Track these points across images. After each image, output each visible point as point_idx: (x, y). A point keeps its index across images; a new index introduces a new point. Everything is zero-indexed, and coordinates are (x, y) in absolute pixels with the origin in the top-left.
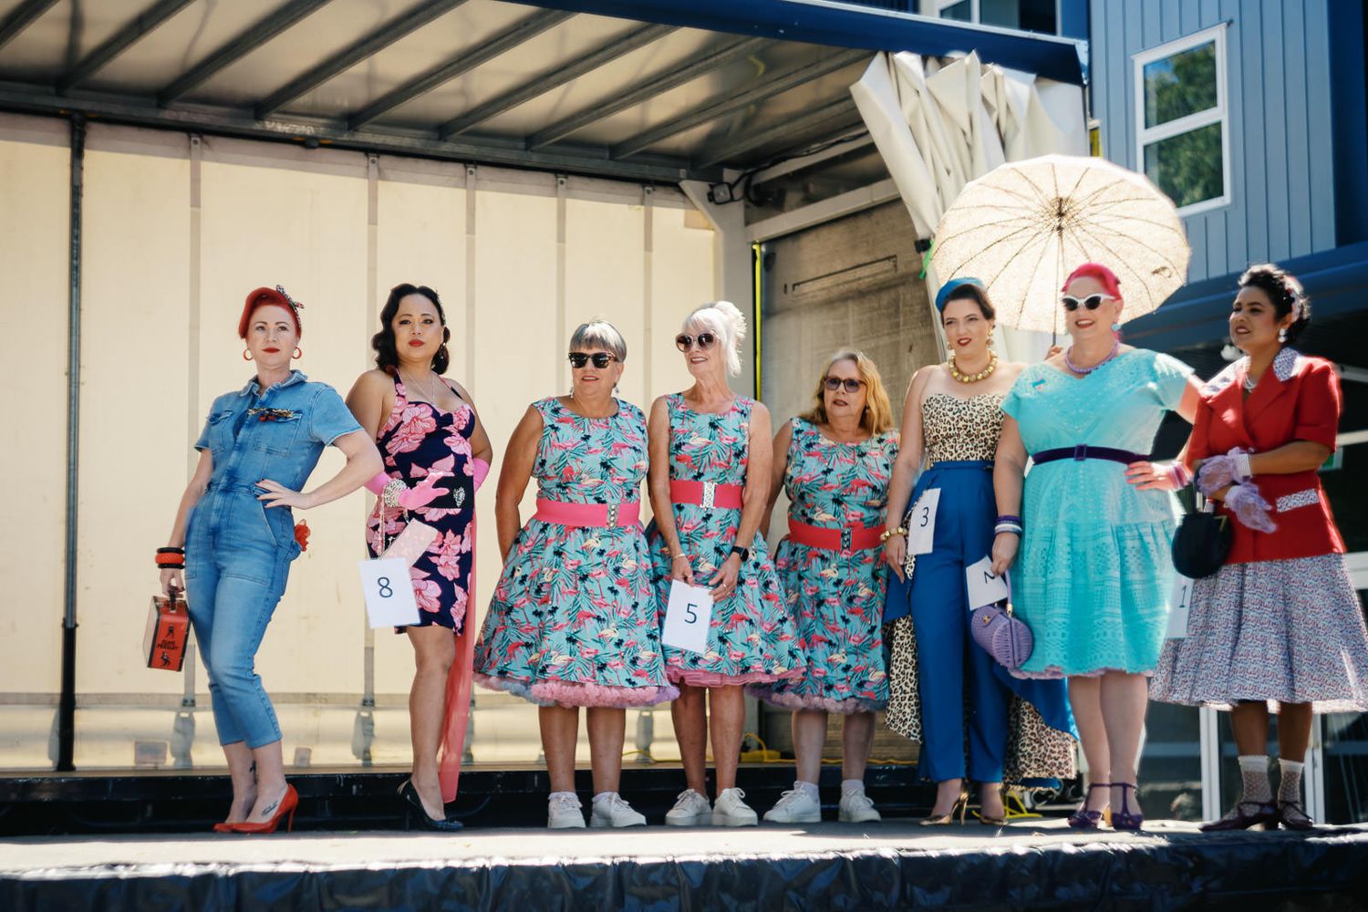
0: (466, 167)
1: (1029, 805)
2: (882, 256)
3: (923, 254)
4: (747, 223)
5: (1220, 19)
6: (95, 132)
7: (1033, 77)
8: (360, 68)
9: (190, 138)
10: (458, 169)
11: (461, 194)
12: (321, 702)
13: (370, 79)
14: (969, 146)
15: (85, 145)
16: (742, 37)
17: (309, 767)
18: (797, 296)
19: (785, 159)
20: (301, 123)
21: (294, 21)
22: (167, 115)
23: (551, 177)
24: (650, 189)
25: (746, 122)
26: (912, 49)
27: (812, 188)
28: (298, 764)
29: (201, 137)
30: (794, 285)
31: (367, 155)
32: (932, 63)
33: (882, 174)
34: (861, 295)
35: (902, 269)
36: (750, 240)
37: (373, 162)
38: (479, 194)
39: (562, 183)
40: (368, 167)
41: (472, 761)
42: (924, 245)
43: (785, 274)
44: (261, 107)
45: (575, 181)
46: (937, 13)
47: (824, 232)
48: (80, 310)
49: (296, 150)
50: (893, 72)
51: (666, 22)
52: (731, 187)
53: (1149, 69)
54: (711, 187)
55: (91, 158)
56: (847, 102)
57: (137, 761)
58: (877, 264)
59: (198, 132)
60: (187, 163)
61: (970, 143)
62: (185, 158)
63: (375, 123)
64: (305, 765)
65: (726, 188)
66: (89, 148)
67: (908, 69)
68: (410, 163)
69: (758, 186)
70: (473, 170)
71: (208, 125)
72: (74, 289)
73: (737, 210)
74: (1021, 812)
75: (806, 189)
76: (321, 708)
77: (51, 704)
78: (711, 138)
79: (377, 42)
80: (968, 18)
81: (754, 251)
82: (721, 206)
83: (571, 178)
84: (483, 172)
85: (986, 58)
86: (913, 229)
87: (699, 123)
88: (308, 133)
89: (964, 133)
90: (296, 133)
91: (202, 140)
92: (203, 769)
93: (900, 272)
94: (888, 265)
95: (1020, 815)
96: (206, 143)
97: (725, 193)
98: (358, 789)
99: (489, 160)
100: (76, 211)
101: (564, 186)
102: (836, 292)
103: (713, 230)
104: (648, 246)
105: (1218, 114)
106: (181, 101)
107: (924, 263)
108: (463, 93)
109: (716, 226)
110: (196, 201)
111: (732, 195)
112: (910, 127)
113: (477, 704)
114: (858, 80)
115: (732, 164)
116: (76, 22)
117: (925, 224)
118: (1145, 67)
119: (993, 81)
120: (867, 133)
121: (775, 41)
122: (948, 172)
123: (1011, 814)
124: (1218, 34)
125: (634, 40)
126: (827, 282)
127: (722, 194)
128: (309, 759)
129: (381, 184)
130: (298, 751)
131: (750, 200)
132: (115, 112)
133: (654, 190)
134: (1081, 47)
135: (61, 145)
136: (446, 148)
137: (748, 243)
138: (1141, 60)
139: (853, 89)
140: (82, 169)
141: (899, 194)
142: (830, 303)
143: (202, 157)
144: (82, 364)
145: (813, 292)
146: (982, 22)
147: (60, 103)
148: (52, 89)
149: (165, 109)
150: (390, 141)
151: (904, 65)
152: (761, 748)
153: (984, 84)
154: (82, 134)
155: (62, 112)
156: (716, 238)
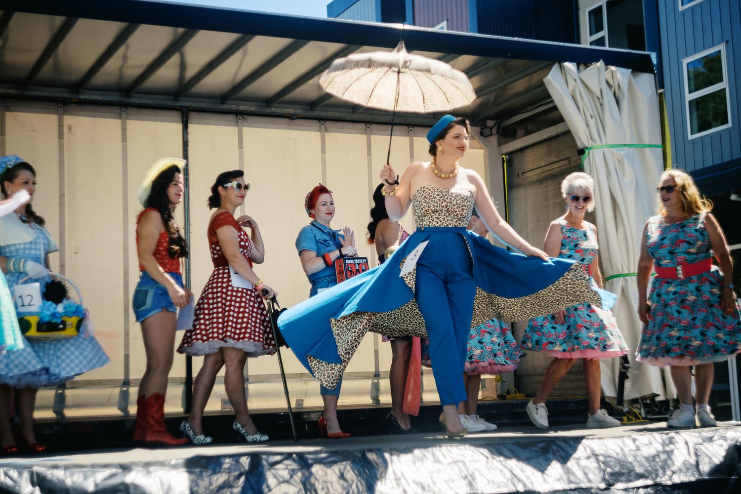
0: (366, 125)
1: (643, 415)
2: (563, 158)
3: (582, 156)
4: (499, 145)
5: (722, 40)
6: (193, 116)
7: (630, 71)
8: (313, 81)
9: (237, 117)
10: (362, 126)
11: (364, 137)
12: (307, 378)
13: (319, 86)
14: (601, 104)
15: (189, 122)
16: (492, 59)
17: (303, 408)
18: (524, 178)
19: (515, 115)
20: (288, 108)
21: (282, 60)
22: (226, 107)
23: (406, 127)
25: (496, 98)
26: (571, 61)
27: (529, 127)
28: (298, 406)
29: (242, 116)
30: (523, 173)
31: (319, 121)
32: (582, 67)
33: (561, 120)
34: (554, 177)
35: (573, 164)
36: (501, 153)
37: (323, 124)
38: (372, 136)
39: (411, 130)
40: (320, 127)
41: (379, 403)
42: (582, 152)
43: (518, 168)
44: (269, 101)
45: (417, 129)
46: (589, 44)
47: (535, 149)
48: (189, 199)
49: (286, 120)
50: (563, 71)
51: (455, 53)
52: (491, 129)
53: (690, 65)
54: (482, 129)
55: (193, 128)
56: (543, 87)
57: (222, 408)
58: (561, 162)
59: (241, 115)
60: (236, 128)
61: (601, 103)
62: (235, 126)
63: (322, 106)
64: (300, 407)
65: (489, 129)
66: (190, 123)
67: (570, 69)
68: (340, 124)
69: (503, 128)
70: (369, 126)
71: (244, 111)
73: (494, 140)
74: (640, 419)
75: (526, 128)
76: (308, 380)
77: (181, 383)
78: (480, 106)
79: (321, 68)
80: (604, 45)
81: (503, 158)
82: (486, 138)
83: (415, 127)
84: (374, 127)
85: (607, 63)
86: (576, 145)
88: (292, 113)
89: (599, 99)
90: (286, 112)
91: (243, 118)
92: (253, 410)
93: (571, 165)
94: (566, 162)
95: (639, 421)
96: (245, 119)
97: (488, 132)
99: (376, 121)
100: (185, 153)
101: (412, 132)
102: (542, 175)
103: (483, 149)
105: (724, 85)
106: (232, 100)
107: (582, 160)
109: (483, 146)
110: (241, 146)
111: (491, 132)
112: (573, 97)
113: (381, 376)
114: (547, 75)
115: (491, 118)
116: (183, 66)
117: (582, 142)
118: (688, 64)
119: (611, 73)
120: (553, 101)
121: (507, 59)
122: (592, 117)
123: (635, 420)
124: (722, 47)
126: (538, 171)
127: (487, 132)
128: (303, 404)
129: (326, 133)
130: (297, 400)
131: (500, 134)
132: (203, 106)
134: (654, 56)
135: (178, 123)
136: (356, 116)
137: (500, 155)
138: (686, 61)
139: (545, 80)
140: (188, 133)
141: (569, 129)
142: (540, 181)
143: (243, 126)
144: (191, 223)
145: (531, 176)
146: (610, 46)
147: (178, 104)
148: (172, 97)
149: (224, 104)
150: (331, 114)
151: (568, 68)
152: (516, 393)
153: (607, 75)
154: (187, 117)
155: (178, 107)
156: (485, 153)
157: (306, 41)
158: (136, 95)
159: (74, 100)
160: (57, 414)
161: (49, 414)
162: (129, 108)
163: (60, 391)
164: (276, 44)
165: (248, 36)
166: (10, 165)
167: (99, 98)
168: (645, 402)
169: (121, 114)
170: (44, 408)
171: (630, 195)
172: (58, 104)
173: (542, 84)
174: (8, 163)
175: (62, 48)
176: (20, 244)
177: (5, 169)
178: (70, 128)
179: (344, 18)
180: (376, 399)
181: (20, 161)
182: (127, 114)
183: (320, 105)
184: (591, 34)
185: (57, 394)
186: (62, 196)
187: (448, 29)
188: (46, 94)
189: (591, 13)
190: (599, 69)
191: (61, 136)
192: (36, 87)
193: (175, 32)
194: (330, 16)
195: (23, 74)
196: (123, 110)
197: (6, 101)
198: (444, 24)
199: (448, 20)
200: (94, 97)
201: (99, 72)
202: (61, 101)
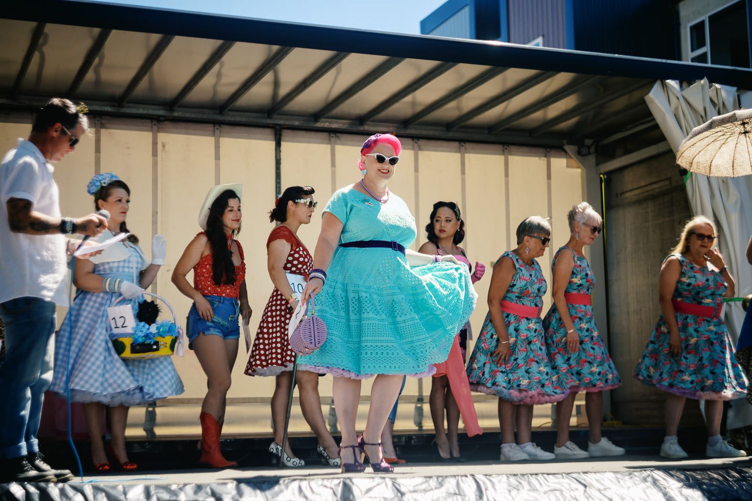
0: (460, 143)
2: (664, 179)
3: (684, 177)
4: (598, 164)
6: (286, 134)
7: (735, 88)
8: (408, 98)
9: (330, 135)
10: (456, 144)
11: (457, 156)
13: (414, 104)
15: (282, 140)
16: (590, 76)
18: (623, 199)
19: (615, 133)
20: (381, 126)
21: (376, 78)
22: (319, 125)
23: (501, 146)
24: (549, 150)
25: (595, 116)
26: (673, 78)
27: (629, 147)
29: (335, 134)
31: (413, 140)
32: (685, 84)
33: (662, 138)
34: (653, 197)
35: (674, 184)
36: (599, 172)
37: (416, 143)
38: (467, 155)
40: (414, 145)
42: (684, 173)
43: (617, 188)
44: (361, 119)
45: (513, 148)
46: (690, 60)
47: (636, 168)
50: (665, 90)
51: (553, 71)
52: (589, 147)
54: (579, 148)
55: (284, 146)
56: (644, 105)
58: (661, 182)
59: (333, 133)
60: (329, 146)
62: (328, 144)
63: (417, 124)
65: (586, 148)
67: (673, 87)
68: (433, 143)
69: (601, 147)
70: (463, 144)
71: (337, 129)
73: (592, 159)
75: (625, 147)
78: (578, 124)
79: (416, 86)
80: (706, 62)
81: (601, 178)
82: (583, 157)
83: (511, 146)
84: (468, 145)
85: (711, 81)
87: (571, 118)
89: (702, 117)
91: (336, 136)
94: (667, 183)
96: (338, 137)
97: (586, 151)
98: (414, 441)
99: (470, 139)
100: (278, 171)
101: (507, 150)
102: (641, 196)
103: (580, 168)
104: (549, 177)
106: (325, 118)
107: (685, 181)
108: (458, 108)
109: (582, 167)
110: (333, 164)
111: (589, 151)
112: (675, 115)
114: (649, 93)
115: (588, 137)
116: (276, 84)
119: (715, 90)
120: (654, 119)
121: (606, 77)
125: (538, 79)
126: (637, 192)
127: (584, 151)
129: (420, 153)
131: (598, 154)
132: (296, 124)
133: (551, 150)
135: (271, 140)
136: (450, 135)
137: (598, 174)
139: (646, 98)
140: (280, 151)
141: (671, 147)
142: (639, 202)
143: (335, 144)
145: (630, 197)
146: (712, 63)
147: (269, 121)
148: (266, 115)
149: (318, 122)
150: (424, 133)
151: (671, 85)
152: (612, 420)
153: (711, 93)
154: (280, 135)
155: (271, 125)
156: (582, 172)
157: (401, 58)
158: (230, 113)
159: (167, 118)
160: (147, 433)
161: (139, 432)
162: (222, 126)
163: (151, 409)
164: (371, 61)
165: (343, 54)
166: (104, 183)
167: (193, 116)
168: (749, 432)
169: (214, 131)
170: (135, 425)
171: (735, 217)
172: (152, 122)
173: (643, 103)
174: (102, 182)
175: (157, 66)
176: (113, 262)
177: (99, 187)
178: (164, 146)
179: (436, 35)
181: (114, 179)
182: (220, 132)
183: (415, 123)
184: (693, 50)
185: (147, 411)
186: (155, 213)
187: (544, 45)
188: (141, 111)
189: (692, 28)
190: (703, 86)
191: (155, 154)
192: (131, 105)
193: (270, 51)
194: (422, 32)
195: (119, 91)
196: (216, 127)
197: (101, 118)
198: (540, 40)
199: (543, 36)
200: (188, 114)
201: (193, 89)
202: (155, 119)
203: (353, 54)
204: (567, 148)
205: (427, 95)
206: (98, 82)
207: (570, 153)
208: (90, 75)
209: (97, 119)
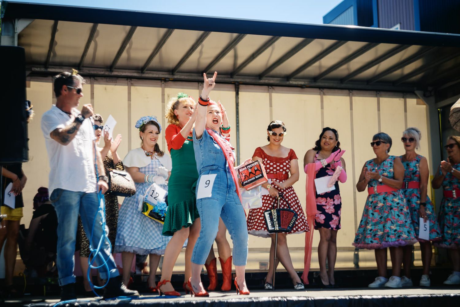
0: (349, 91)
4: (437, 102)
6: (241, 87)
8: (317, 64)
9: (269, 87)
10: (347, 91)
11: (347, 99)
13: (320, 67)
15: (239, 91)
16: (431, 47)
20: (300, 81)
21: (297, 52)
22: (262, 81)
23: (375, 92)
24: (405, 94)
25: (434, 72)
29: (272, 87)
31: (320, 89)
37: (322, 91)
38: (354, 98)
40: (320, 92)
41: (359, 267)
44: (288, 77)
45: (382, 93)
49: (299, 89)
52: (431, 92)
54: (424, 92)
55: (241, 94)
57: (260, 268)
59: (271, 86)
60: (268, 94)
62: (267, 92)
63: (322, 80)
65: (429, 92)
68: (332, 91)
69: (438, 91)
70: (351, 91)
71: (273, 83)
72: (238, 133)
73: (433, 99)
78: (423, 77)
79: (321, 56)
81: (439, 111)
82: (428, 98)
84: (354, 92)
87: (419, 73)
88: (302, 84)
90: (299, 84)
96: (273, 88)
99: (356, 88)
100: (237, 110)
101: (379, 94)
103: (425, 105)
104: (406, 111)
106: (266, 77)
108: (348, 69)
109: (426, 103)
110: (271, 105)
111: (431, 94)
115: (430, 85)
116: (236, 57)
121: (441, 47)
125: (397, 50)
127: (428, 94)
129: (324, 97)
131: (437, 96)
132: (247, 81)
133: (407, 94)
135: (233, 91)
136: (343, 86)
137: (436, 108)
140: (238, 98)
143: (272, 92)
144: (240, 153)
147: (232, 80)
148: (229, 76)
149: (261, 79)
150: (327, 84)
154: (238, 88)
155: (233, 82)
156: (426, 107)
157: (312, 39)
159: (170, 79)
164: (294, 41)
165: (277, 37)
167: (186, 78)
169: (198, 87)
172: (161, 82)
175: (164, 48)
177: (142, 124)
178: (169, 96)
179: (333, 24)
180: (357, 264)
181: (152, 120)
187: (401, 29)
188: (155, 76)
191: (163, 101)
192: (149, 72)
193: (232, 36)
194: (324, 23)
195: (141, 64)
196: (200, 84)
197: (131, 80)
198: (398, 26)
199: (400, 23)
200: (183, 77)
201: (185, 61)
202: (163, 80)
203: (283, 37)
204: (416, 92)
205: (328, 61)
206: (129, 58)
207: (419, 96)
208: (124, 55)
209: (128, 81)
